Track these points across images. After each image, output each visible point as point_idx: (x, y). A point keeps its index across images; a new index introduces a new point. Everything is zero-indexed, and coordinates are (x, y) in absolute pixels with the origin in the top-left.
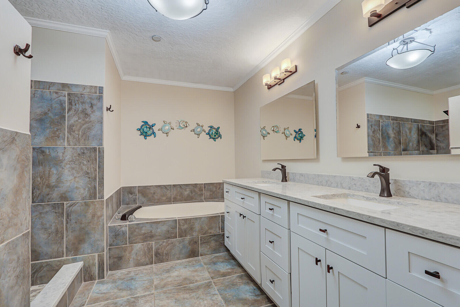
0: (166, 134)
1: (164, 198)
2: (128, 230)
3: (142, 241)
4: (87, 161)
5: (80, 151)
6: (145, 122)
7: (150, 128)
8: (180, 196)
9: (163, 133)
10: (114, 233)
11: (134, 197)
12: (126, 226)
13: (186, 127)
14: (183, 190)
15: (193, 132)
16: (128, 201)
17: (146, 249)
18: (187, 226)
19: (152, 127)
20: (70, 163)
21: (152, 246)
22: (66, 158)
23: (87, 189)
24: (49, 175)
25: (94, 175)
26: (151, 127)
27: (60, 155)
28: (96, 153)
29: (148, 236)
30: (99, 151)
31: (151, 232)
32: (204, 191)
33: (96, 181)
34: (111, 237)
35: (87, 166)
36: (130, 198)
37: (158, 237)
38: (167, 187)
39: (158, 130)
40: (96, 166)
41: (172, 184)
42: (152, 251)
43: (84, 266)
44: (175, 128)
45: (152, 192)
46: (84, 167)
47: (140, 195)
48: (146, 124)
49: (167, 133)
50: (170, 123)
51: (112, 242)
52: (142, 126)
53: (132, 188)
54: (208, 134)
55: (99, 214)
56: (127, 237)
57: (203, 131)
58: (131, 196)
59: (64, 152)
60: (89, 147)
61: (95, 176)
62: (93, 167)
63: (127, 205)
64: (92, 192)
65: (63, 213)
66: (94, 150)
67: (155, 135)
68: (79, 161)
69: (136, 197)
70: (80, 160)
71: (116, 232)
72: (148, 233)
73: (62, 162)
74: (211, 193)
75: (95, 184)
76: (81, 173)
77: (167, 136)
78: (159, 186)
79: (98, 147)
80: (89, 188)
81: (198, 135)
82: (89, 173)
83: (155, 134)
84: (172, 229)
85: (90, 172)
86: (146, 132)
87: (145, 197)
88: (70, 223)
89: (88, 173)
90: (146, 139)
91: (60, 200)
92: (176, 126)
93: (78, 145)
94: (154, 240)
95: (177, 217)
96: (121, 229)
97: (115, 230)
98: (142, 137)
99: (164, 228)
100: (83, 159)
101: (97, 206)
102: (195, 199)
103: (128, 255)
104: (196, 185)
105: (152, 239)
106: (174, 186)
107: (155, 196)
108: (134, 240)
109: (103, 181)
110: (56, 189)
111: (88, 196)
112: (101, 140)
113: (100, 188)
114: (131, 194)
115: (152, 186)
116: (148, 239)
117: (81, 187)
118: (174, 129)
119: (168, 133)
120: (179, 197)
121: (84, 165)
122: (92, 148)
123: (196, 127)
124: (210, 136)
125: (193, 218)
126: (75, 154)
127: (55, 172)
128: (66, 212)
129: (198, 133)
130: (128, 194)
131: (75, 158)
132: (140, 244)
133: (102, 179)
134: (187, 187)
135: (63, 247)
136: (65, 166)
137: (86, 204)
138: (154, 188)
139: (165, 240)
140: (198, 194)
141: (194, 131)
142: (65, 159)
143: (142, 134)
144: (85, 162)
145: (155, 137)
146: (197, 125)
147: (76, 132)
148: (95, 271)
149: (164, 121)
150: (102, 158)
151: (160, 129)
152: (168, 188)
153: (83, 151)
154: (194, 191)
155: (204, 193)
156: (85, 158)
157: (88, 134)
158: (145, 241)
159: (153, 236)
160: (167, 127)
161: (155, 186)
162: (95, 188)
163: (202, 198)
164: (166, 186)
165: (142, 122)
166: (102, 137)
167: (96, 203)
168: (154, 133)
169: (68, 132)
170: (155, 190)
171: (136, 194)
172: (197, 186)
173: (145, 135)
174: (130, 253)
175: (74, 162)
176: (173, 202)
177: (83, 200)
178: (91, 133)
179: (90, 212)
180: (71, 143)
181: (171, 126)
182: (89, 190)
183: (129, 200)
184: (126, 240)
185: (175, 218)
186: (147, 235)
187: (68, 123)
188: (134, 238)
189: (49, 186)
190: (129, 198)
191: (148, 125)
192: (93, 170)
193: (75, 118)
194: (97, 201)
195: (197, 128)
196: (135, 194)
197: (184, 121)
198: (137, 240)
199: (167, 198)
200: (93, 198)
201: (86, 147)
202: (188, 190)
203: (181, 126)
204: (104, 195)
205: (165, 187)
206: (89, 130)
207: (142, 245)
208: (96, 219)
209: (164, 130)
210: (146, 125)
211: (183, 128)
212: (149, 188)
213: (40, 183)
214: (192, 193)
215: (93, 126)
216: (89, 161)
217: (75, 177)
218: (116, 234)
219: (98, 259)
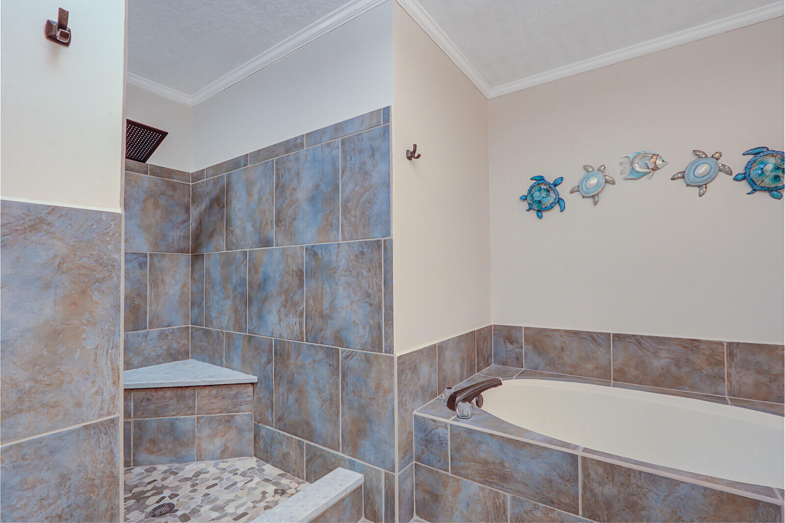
0: (591, 200)
1: (590, 366)
2: (449, 436)
3: (481, 479)
4: (368, 270)
5: (358, 249)
6: (538, 178)
7: (548, 191)
8: (636, 368)
9: (583, 197)
10: (424, 434)
11: (517, 350)
12: (445, 426)
13: (655, 169)
14: (647, 353)
15: (682, 180)
16: (505, 357)
17: (489, 503)
18: (615, 491)
19: (555, 186)
20: (345, 274)
21: (504, 503)
22: (341, 265)
23: (368, 328)
24: (322, 295)
25: (377, 299)
26: (552, 186)
27: (334, 258)
28: (380, 251)
29: (495, 471)
30: (385, 248)
31: (502, 464)
32: (730, 367)
33: (381, 312)
34: (419, 440)
35: (367, 280)
36: (510, 351)
37: (522, 488)
38: (597, 338)
39: (570, 193)
40: (381, 281)
41: (612, 331)
42: (504, 518)
43: (365, 484)
44: (618, 179)
45: (558, 344)
46: (364, 283)
47: (530, 347)
48: (539, 182)
49: (593, 197)
50: (602, 169)
51: (420, 454)
52: (532, 187)
53: (513, 329)
54: (745, 177)
55: (386, 384)
56: (447, 454)
57: (720, 171)
58: (510, 347)
59: (338, 252)
60: (369, 241)
61: (380, 302)
62: (376, 283)
63: (504, 365)
64: (375, 336)
65: (337, 368)
66: (377, 246)
67: (563, 206)
68: (356, 270)
69: (522, 352)
70: (358, 268)
71: (427, 432)
72: (494, 463)
73: (335, 272)
74: (764, 379)
75: (380, 320)
76: (360, 294)
77: (595, 203)
78: (576, 333)
79: (383, 239)
80: (371, 327)
81: (699, 186)
82: (371, 295)
83: (561, 203)
84: (561, 481)
85: (371, 292)
86: (540, 202)
87: (540, 354)
88: (347, 390)
89: (368, 295)
90: (540, 217)
91: (334, 343)
92: (621, 174)
93: (355, 238)
94: (511, 489)
95: (583, 446)
96: (436, 430)
97: (426, 429)
98: (533, 213)
99: (539, 468)
100: (362, 266)
101: (383, 367)
102: (693, 387)
103: (450, 498)
104: (697, 343)
105: (505, 485)
106: (618, 337)
107: (565, 357)
108: (462, 468)
109: (391, 313)
110: (329, 322)
111: (370, 341)
112: (388, 222)
113: (387, 329)
114: (512, 343)
115: (558, 330)
116: (494, 479)
117: (359, 322)
118: (614, 184)
119: (597, 195)
120: (633, 372)
121: (363, 278)
122: (375, 241)
123: (692, 164)
124: (752, 183)
125: (640, 472)
126: (351, 255)
127: (328, 290)
128: (342, 367)
129: (698, 180)
130: (505, 342)
131: (351, 264)
132: (476, 484)
133: (390, 308)
134: (660, 347)
135: (338, 433)
136: (339, 280)
137: (368, 360)
138: (561, 336)
139: (540, 504)
140: (704, 372)
141: (683, 177)
142: (339, 266)
143: (530, 206)
144: (365, 273)
145: (562, 211)
146: (696, 157)
147: (353, 213)
148: (381, 505)
149: (585, 167)
150: (389, 261)
151: (576, 189)
152: (600, 341)
153: (361, 250)
154: (688, 360)
155: (729, 375)
156: (364, 263)
157: (369, 214)
158: (487, 481)
159: (506, 478)
160: (594, 181)
161: (566, 331)
162: (380, 327)
163: (720, 389)
164: (595, 335)
165: (531, 179)
166: (390, 216)
167: (381, 360)
168: (559, 201)
169: (342, 215)
170: (565, 342)
171: (520, 345)
172: (697, 347)
173: (538, 208)
174: (455, 494)
175: (350, 272)
176: (614, 380)
177: (363, 350)
178: (373, 210)
179: (373, 376)
180: (347, 235)
181: (605, 176)
182: (371, 331)
183: (506, 355)
184: (447, 460)
185: (575, 447)
186: (491, 467)
187: (342, 197)
188: (462, 463)
189: (322, 316)
190: (506, 351)
191: (546, 183)
192: (376, 288)
193: (351, 186)
194: (382, 356)
195: (694, 166)
196: (518, 343)
197: (645, 155)
198: (470, 471)
199: (597, 368)
200: (376, 348)
201: (366, 241)
202: (664, 354)
203: (638, 169)
204: (393, 346)
205: (592, 337)
206: (370, 205)
207: (480, 487)
208: (381, 394)
209: (585, 189)
210: (538, 184)
211: (645, 174)
212: (550, 333)
213: (312, 309)
214: (678, 366)
215: (375, 194)
216: (370, 271)
217: (351, 302)
218: (427, 437)
219: (385, 482)
